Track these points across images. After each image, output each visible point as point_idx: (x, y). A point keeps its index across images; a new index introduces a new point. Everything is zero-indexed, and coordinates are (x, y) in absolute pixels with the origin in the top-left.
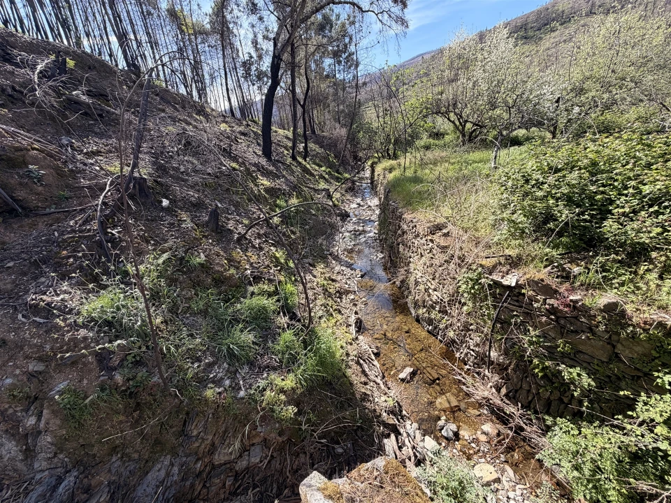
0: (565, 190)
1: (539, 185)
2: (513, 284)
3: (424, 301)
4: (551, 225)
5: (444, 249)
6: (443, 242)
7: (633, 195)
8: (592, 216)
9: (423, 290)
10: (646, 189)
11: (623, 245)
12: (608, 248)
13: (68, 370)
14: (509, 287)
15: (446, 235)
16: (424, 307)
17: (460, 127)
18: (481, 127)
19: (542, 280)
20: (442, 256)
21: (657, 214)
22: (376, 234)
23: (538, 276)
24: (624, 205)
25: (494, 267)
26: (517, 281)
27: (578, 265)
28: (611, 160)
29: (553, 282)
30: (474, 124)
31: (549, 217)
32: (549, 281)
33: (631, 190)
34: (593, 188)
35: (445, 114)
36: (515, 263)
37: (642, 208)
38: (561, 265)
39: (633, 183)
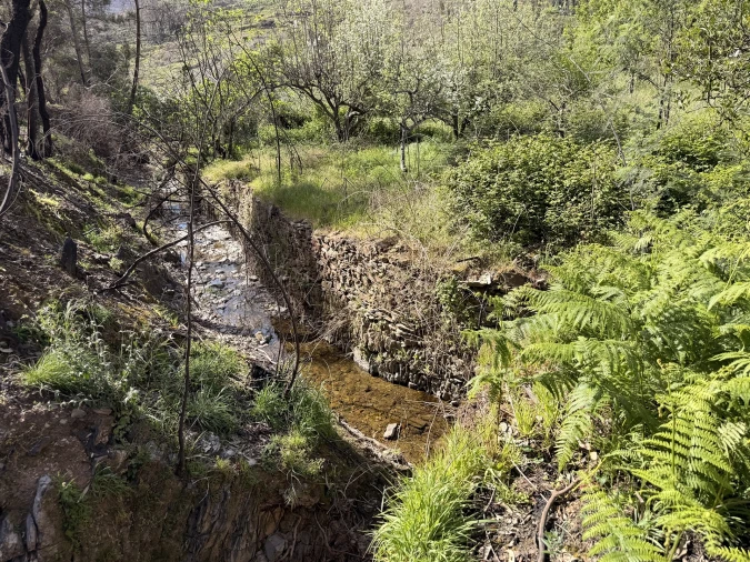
0: (511, 187)
1: (489, 184)
2: (489, 283)
3: (383, 343)
4: (508, 221)
5: (404, 266)
6: (402, 258)
7: (559, 189)
8: (535, 209)
9: (379, 329)
10: (567, 183)
11: (562, 230)
12: (553, 234)
13: (39, 462)
14: (486, 286)
15: (401, 250)
16: (384, 350)
17: (331, 111)
18: (362, 113)
19: (513, 271)
20: (403, 274)
21: (577, 202)
22: (255, 280)
23: (510, 268)
24: (555, 198)
25: (467, 270)
26: (492, 279)
27: (536, 253)
28: (537, 160)
29: (521, 271)
30: (353, 108)
31: (505, 213)
32: (518, 271)
33: (557, 185)
34: (531, 185)
35: (304, 88)
36: (483, 264)
37: (567, 199)
38: (523, 255)
39: (557, 179)
